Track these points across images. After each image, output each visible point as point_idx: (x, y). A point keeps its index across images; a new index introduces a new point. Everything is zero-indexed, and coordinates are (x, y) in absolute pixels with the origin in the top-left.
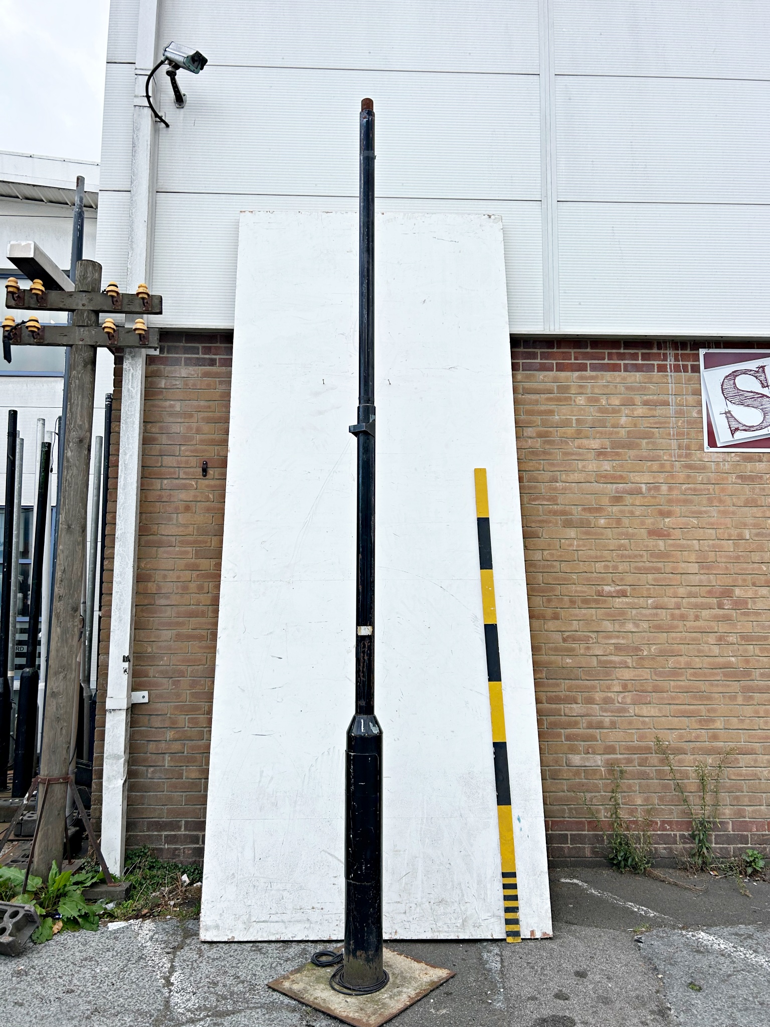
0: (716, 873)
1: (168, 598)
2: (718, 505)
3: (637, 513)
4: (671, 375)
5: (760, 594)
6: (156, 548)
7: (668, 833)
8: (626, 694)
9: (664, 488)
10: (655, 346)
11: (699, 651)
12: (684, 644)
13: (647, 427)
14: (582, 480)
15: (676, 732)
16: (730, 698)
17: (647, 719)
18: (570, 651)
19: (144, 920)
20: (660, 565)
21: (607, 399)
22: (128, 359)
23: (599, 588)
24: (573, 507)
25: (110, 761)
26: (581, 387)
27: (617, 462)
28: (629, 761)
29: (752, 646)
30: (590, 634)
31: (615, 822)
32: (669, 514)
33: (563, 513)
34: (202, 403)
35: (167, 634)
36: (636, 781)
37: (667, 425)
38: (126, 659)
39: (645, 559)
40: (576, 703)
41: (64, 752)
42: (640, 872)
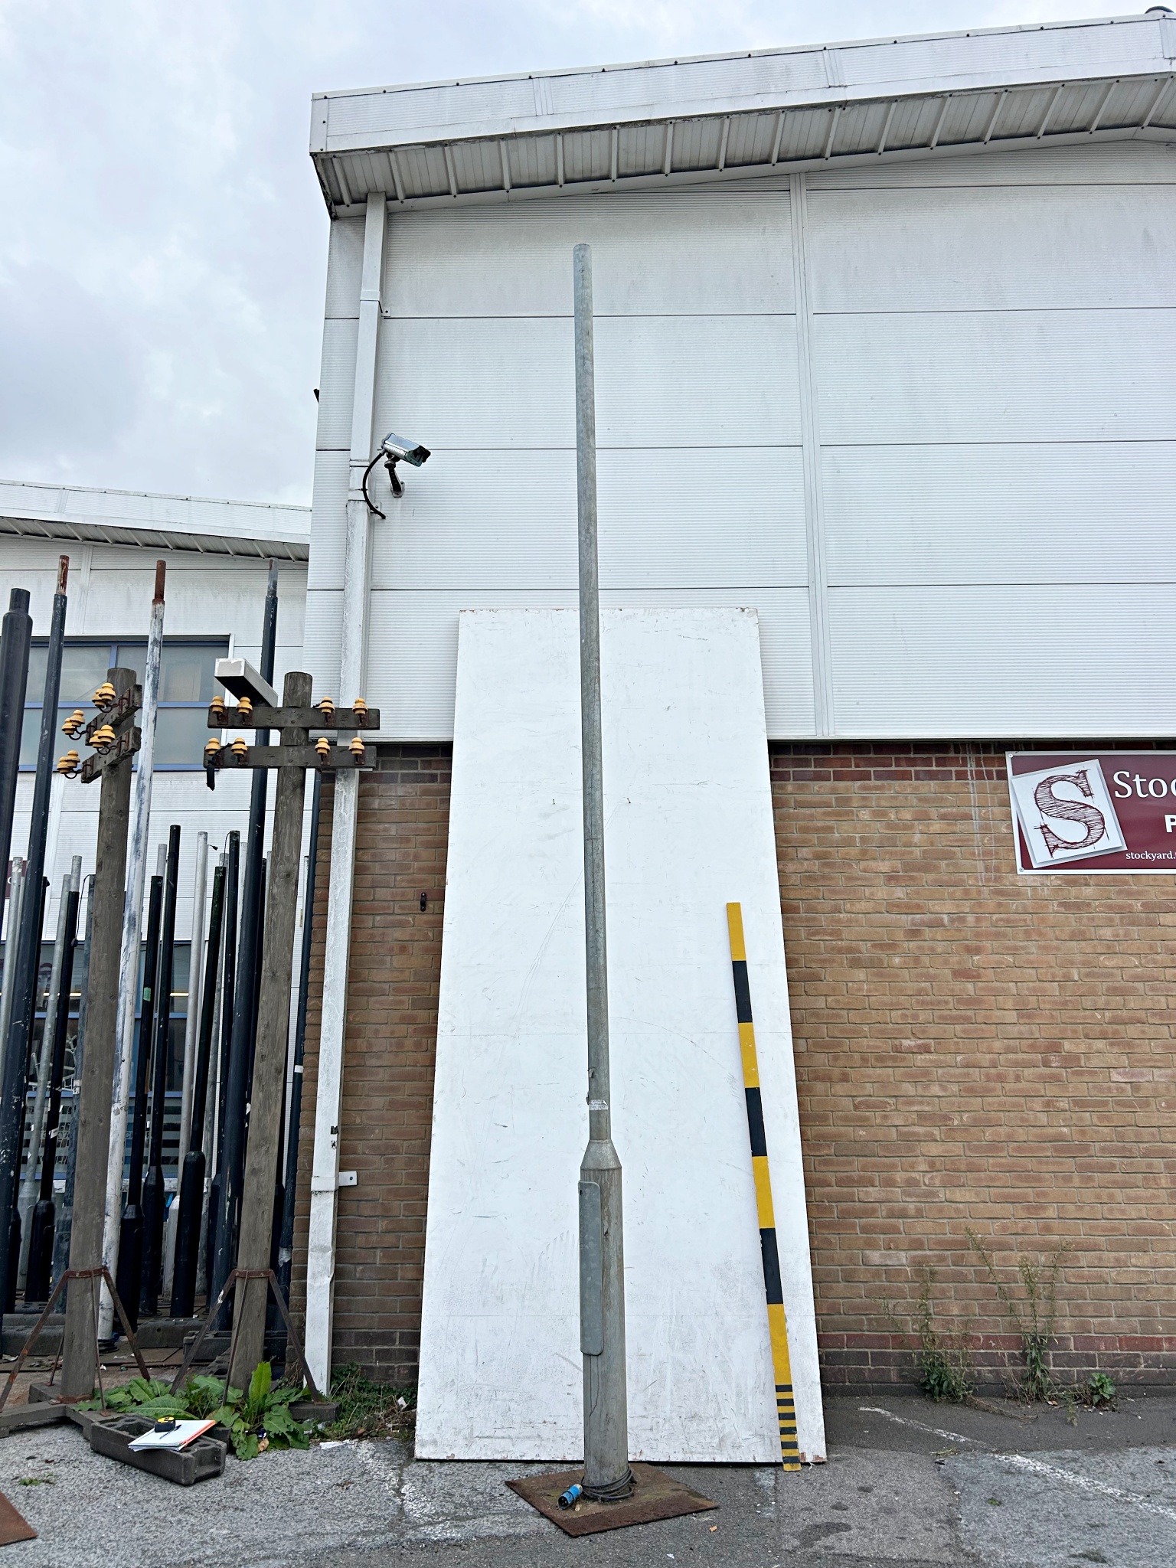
0: (1055, 1403)
1: (379, 1057)
2: (1037, 939)
3: (939, 950)
4: (972, 783)
5: (1095, 1048)
6: (366, 998)
7: (994, 1351)
8: (934, 1174)
9: (971, 919)
10: (952, 749)
11: (1023, 1119)
12: (1003, 1111)
13: (947, 846)
14: (871, 910)
15: (999, 1223)
16: (1064, 1178)
17: (961, 1206)
18: (863, 1121)
19: (360, 1441)
20: (970, 1013)
21: (897, 812)
22: (340, 780)
23: (897, 1042)
24: (861, 943)
25: (316, 1253)
26: (864, 798)
27: (912, 888)
28: (941, 1259)
29: (1088, 1114)
30: (887, 1099)
31: (926, 1336)
32: (977, 951)
33: (850, 950)
34: (421, 825)
35: (378, 1102)
36: (950, 1285)
37: (970, 843)
38: (334, 1131)
39: (951, 1006)
40: (873, 1186)
41: (266, 1240)
42: (959, 1401)
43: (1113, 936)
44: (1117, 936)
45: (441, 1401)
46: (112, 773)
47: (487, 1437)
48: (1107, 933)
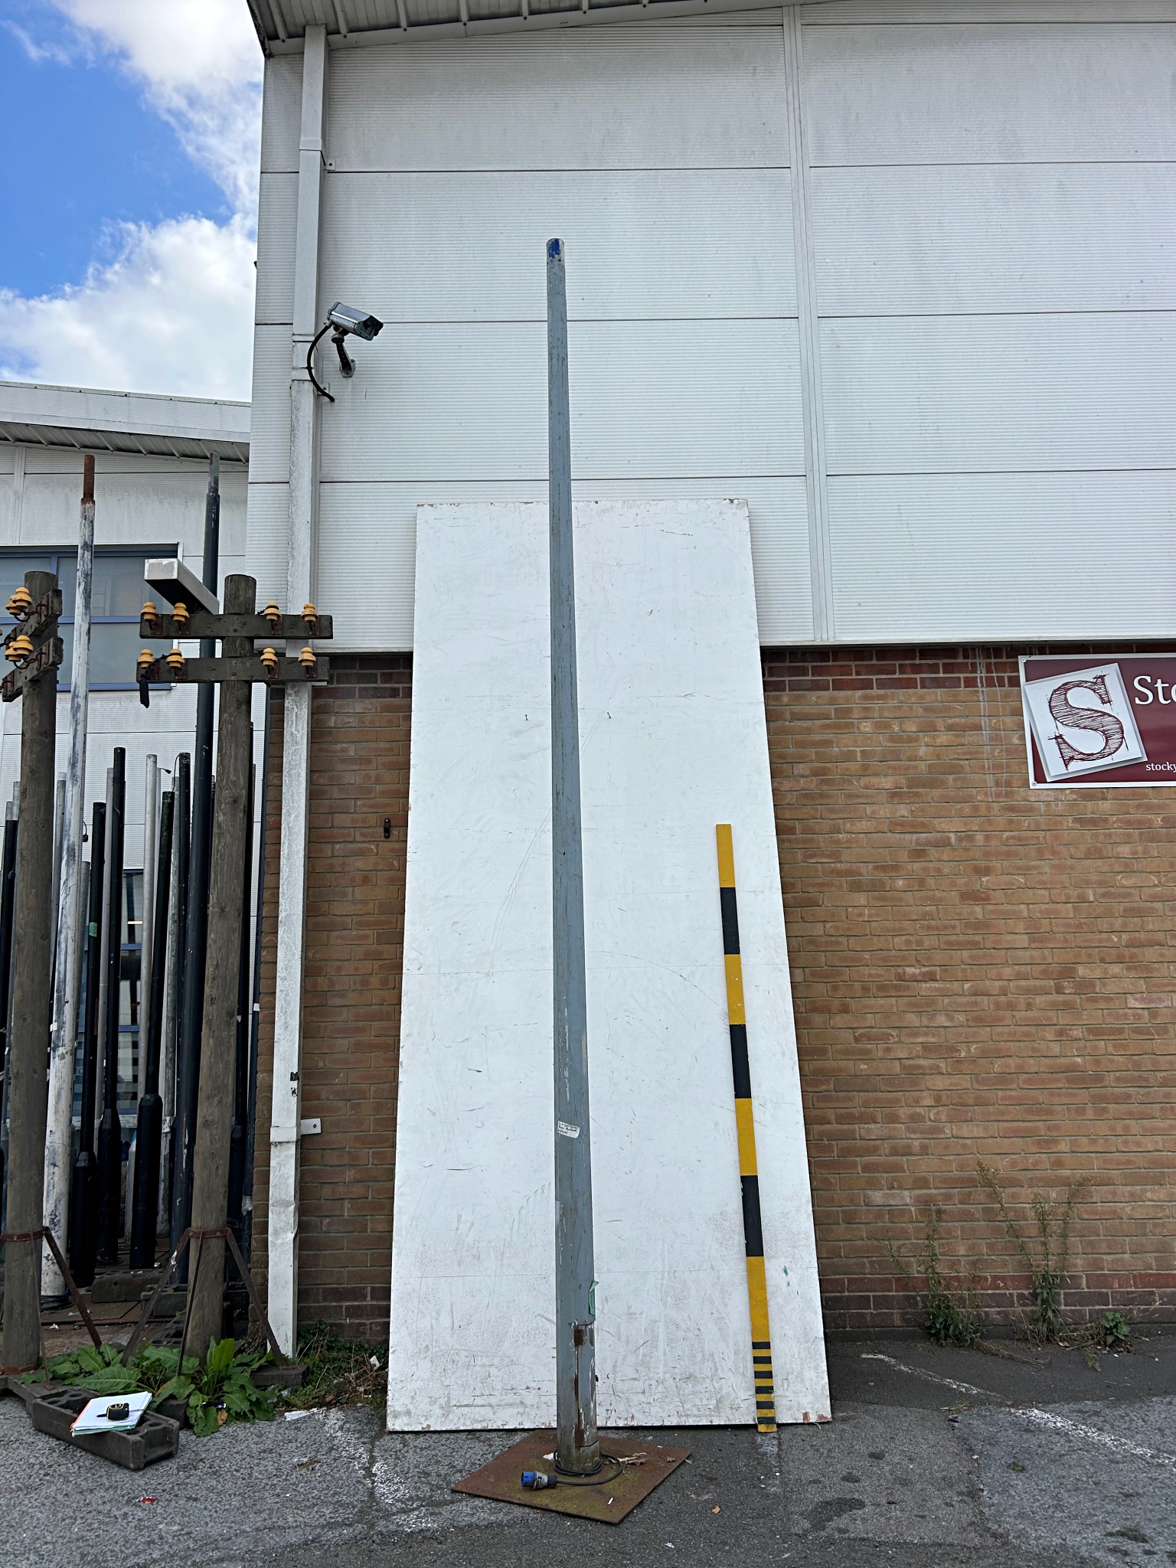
0: (1066, 1344)
1: (342, 996)
2: (1051, 857)
3: (946, 871)
4: (982, 690)
6: (326, 933)
7: (1003, 1292)
8: (940, 1108)
9: (980, 837)
10: (961, 653)
11: (1034, 1050)
12: (1013, 1041)
13: (955, 759)
14: (872, 830)
15: (1008, 1158)
16: (1077, 1111)
17: (968, 1142)
18: (865, 1055)
19: (329, 1409)
20: (977, 938)
21: (900, 724)
22: (290, 695)
23: (900, 970)
24: (861, 865)
25: (278, 1209)
26: (865, 709)
27: (917, 805)
28: (948, 1198)
29: (1103, 1042)
30: (890, 1031)
31: (931, 1278)
32: (987, 871)
33: (850, 873)
34: (383, 745)
35: (344, 1043)
36: (956, 1224)
37: (979, 756)
39: (958, 931)
40: (875, 1122)
41: (221, 1197)
42: (966, 1344)
43: (1132, 854)
44: (1136, 853)
45: (415, 1367)
46: (34, 690)
47: (466, 1406)
48: (1125, 850)
